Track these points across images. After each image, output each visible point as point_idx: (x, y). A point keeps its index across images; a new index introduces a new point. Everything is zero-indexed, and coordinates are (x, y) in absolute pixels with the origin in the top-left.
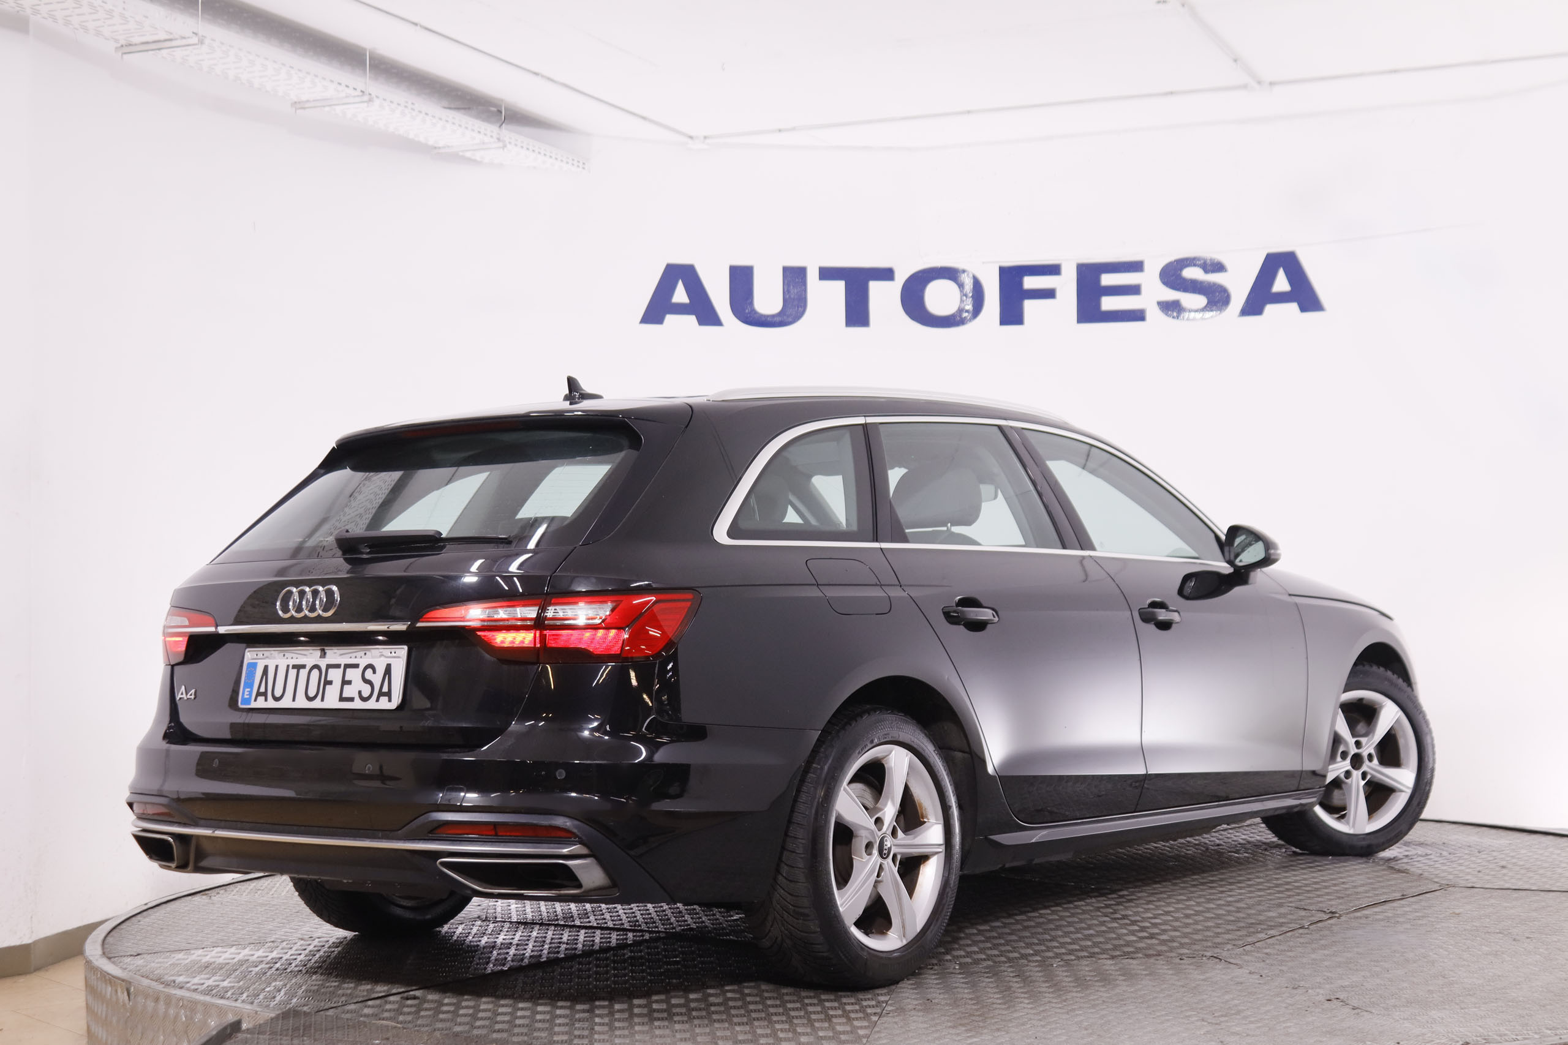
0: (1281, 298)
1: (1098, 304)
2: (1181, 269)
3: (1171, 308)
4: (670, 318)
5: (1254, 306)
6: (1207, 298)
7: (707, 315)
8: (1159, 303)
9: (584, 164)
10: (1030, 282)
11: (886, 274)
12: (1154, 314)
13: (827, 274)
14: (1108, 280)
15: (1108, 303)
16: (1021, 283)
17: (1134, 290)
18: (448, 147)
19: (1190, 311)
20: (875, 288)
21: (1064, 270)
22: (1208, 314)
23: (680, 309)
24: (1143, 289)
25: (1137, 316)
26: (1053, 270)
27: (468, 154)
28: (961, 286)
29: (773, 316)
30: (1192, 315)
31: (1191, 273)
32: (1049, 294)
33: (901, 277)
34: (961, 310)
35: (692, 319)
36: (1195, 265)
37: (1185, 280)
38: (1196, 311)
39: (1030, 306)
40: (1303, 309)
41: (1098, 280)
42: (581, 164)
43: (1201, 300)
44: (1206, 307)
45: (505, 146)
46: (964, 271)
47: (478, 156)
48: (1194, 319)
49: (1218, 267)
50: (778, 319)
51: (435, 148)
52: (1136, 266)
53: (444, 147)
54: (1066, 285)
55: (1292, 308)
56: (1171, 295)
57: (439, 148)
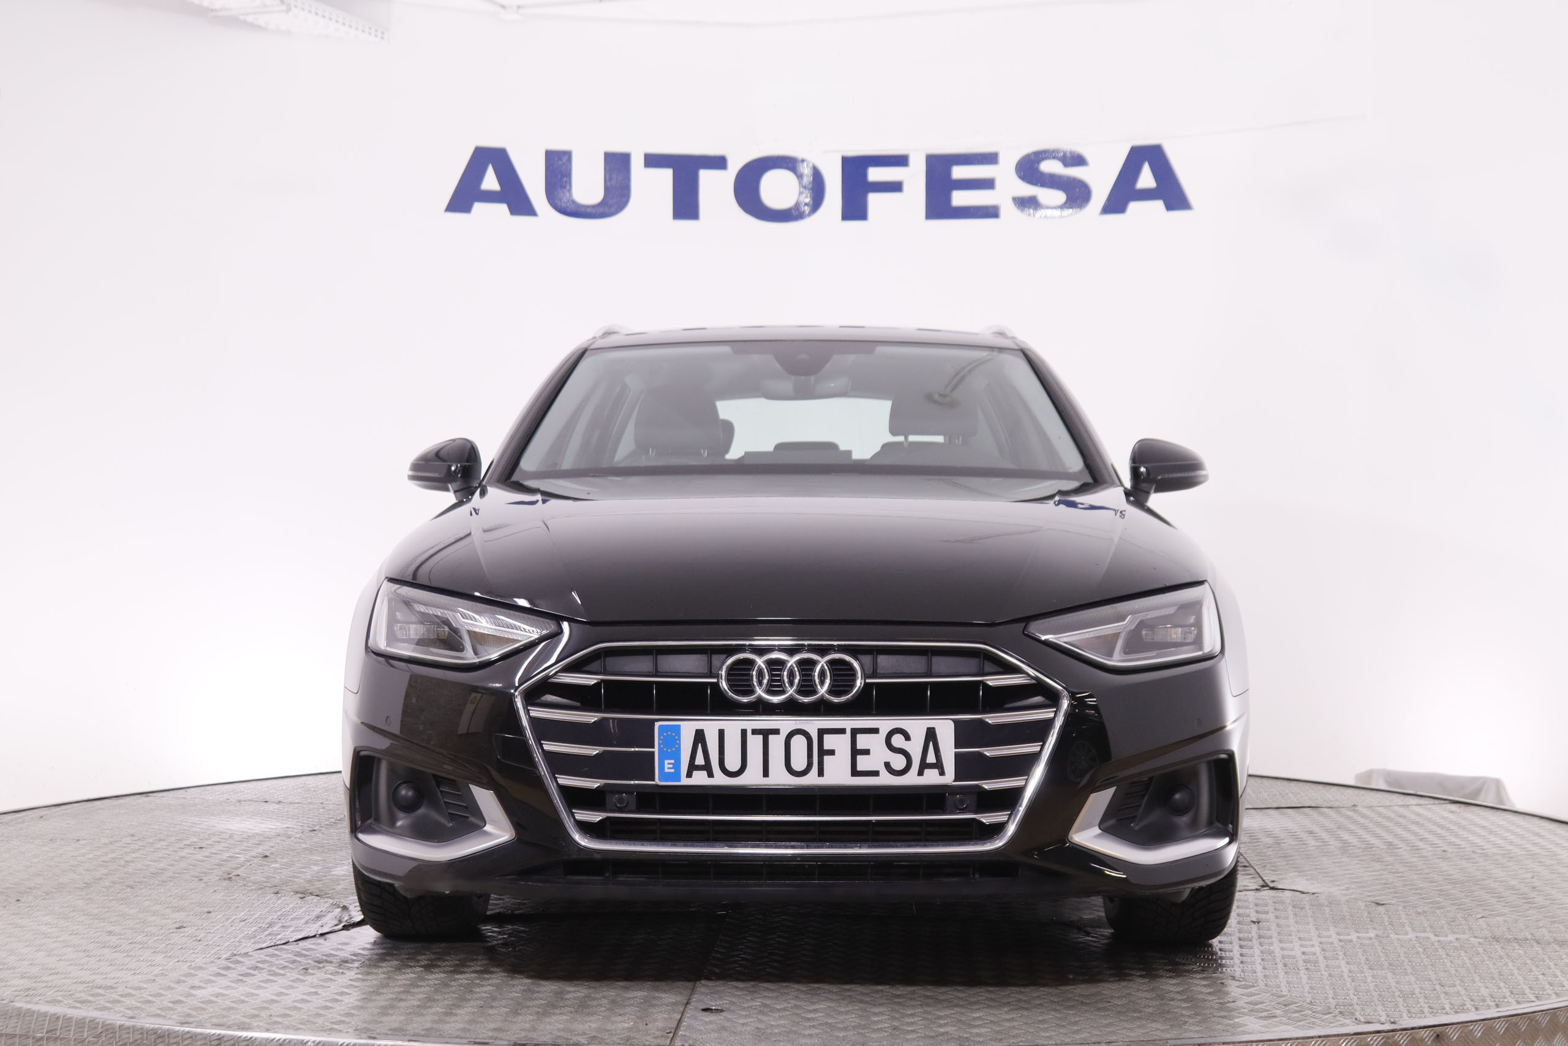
0: (1146, 195)
1: (948, 199)
2: (1039, 161)
3: (1026, 203)
4: (478, 207)
5: (1116, 204)
6: (1067, 195)
7: (520, 204)
8: (1015, 200)
9: (383, 33)
10: (875, 174)
11: (718, 163)
12: (1008, 210)
13: (653, 161)
14: (959, 172)
15: (959, 198)
16: (865, 175)
17: (987, 184)
18: (226, 9)
19: (1048, 208)
20: (706, 177)
21: (911, 161)
22: (1068, 212)
23: (490, 197)
24: (998, 184)
25: (990, 212)
26: (901, 161)
27: (250, 19)
28: (800, 177)
29: (593, 207)
30: (1049, 212)
31: (1050, 167)
32: (895, 187)
33: (735, 165)
34: (797, 205)
35: (503, 208)
36: (1054, 158)
37: (1042, 174)
38: (1055, 208)
39: (874, 200)
40: (1169, 207)
41: (949, 173)
42: (379, 34)
43: (1059, 197)
44: (1066, 203)
45: (289, 10)
46: (803, 161)
47: (261, 20)
48: (1053, 218)
49: (1078, 160)
50: (601, 210)
51: (212, 10)
52: (990, 159)
53: (221, 10)
54: (914, 177)
55: (1157, 206)
56: (1027, 190)
57: (216, 10)
